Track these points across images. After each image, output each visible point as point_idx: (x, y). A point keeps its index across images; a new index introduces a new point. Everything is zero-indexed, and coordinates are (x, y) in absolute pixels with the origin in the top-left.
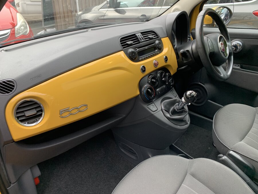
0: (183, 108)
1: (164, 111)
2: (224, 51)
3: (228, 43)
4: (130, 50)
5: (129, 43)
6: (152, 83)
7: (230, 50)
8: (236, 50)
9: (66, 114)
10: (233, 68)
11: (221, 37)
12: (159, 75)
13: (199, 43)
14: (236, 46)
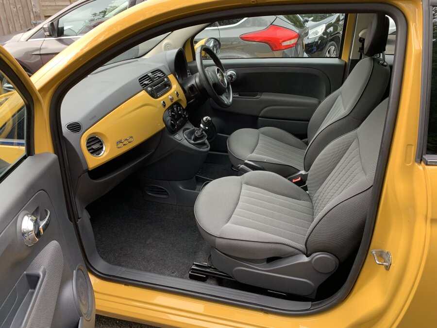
0: (202, 134)
1: (188, 139)
2: (223, 81)
3: (224, 74)
4: (149, 89)
5: (146, 82)
6: (173, 116)
7: (227, 80)
8: (231, 80)
9: (120, 145)
10: (233, 97)
11: (218, 70)
12: (175, 109)
13: (203, 77)
14: (231, 76)
